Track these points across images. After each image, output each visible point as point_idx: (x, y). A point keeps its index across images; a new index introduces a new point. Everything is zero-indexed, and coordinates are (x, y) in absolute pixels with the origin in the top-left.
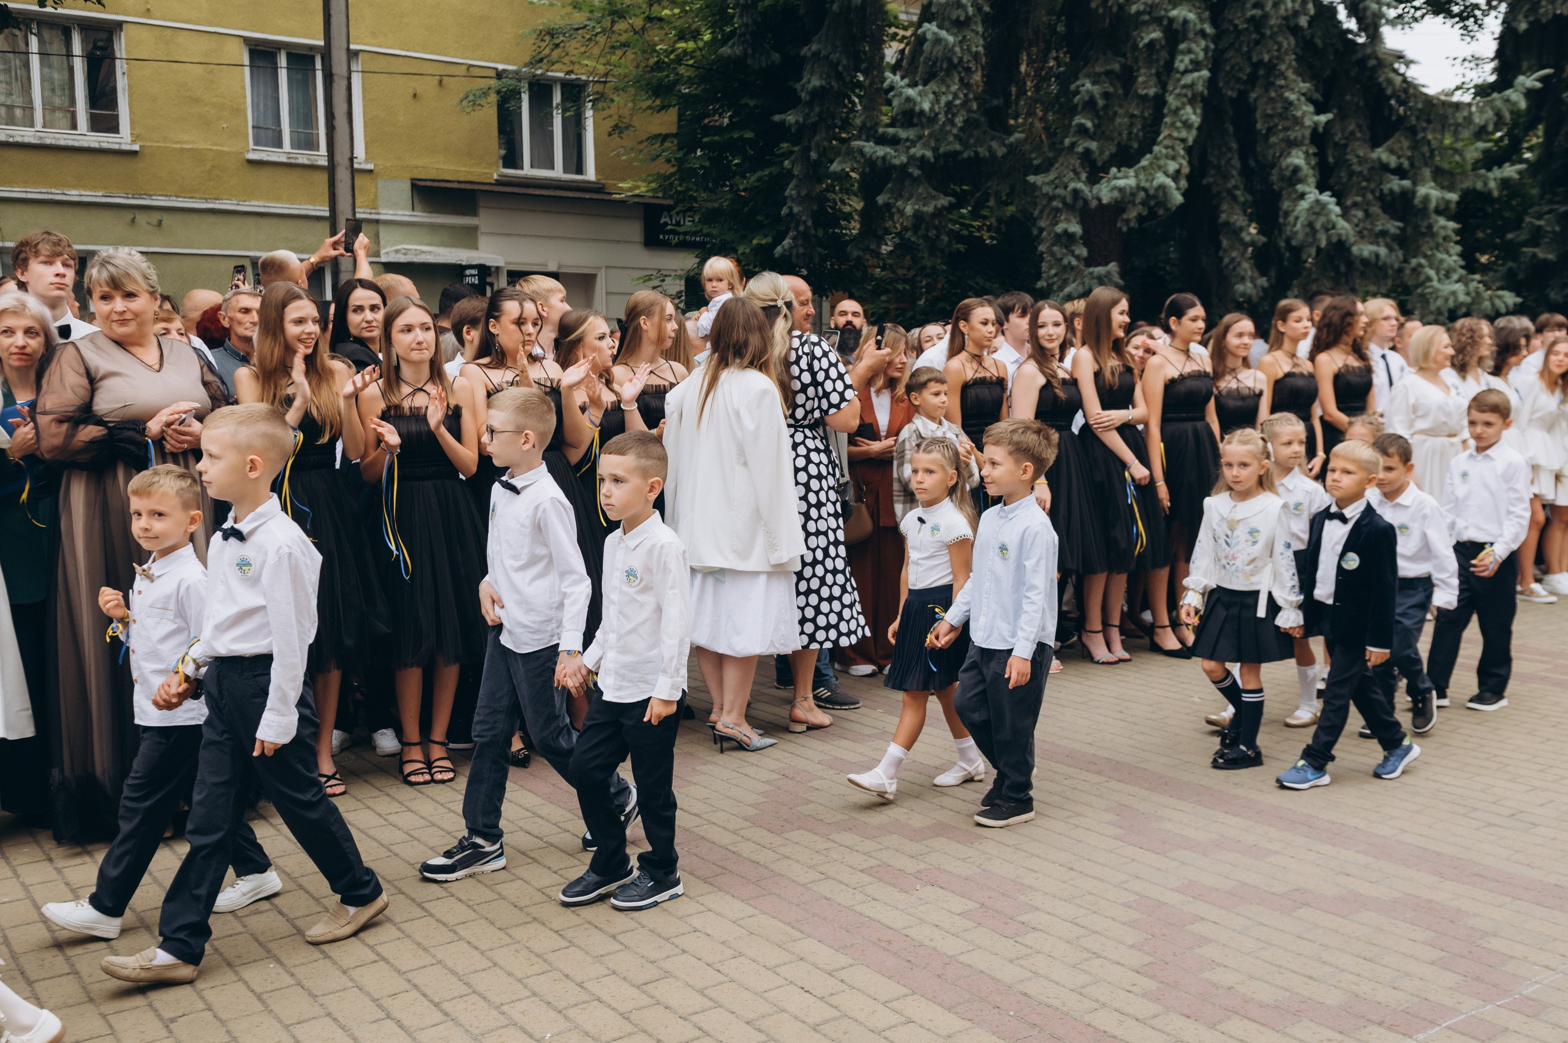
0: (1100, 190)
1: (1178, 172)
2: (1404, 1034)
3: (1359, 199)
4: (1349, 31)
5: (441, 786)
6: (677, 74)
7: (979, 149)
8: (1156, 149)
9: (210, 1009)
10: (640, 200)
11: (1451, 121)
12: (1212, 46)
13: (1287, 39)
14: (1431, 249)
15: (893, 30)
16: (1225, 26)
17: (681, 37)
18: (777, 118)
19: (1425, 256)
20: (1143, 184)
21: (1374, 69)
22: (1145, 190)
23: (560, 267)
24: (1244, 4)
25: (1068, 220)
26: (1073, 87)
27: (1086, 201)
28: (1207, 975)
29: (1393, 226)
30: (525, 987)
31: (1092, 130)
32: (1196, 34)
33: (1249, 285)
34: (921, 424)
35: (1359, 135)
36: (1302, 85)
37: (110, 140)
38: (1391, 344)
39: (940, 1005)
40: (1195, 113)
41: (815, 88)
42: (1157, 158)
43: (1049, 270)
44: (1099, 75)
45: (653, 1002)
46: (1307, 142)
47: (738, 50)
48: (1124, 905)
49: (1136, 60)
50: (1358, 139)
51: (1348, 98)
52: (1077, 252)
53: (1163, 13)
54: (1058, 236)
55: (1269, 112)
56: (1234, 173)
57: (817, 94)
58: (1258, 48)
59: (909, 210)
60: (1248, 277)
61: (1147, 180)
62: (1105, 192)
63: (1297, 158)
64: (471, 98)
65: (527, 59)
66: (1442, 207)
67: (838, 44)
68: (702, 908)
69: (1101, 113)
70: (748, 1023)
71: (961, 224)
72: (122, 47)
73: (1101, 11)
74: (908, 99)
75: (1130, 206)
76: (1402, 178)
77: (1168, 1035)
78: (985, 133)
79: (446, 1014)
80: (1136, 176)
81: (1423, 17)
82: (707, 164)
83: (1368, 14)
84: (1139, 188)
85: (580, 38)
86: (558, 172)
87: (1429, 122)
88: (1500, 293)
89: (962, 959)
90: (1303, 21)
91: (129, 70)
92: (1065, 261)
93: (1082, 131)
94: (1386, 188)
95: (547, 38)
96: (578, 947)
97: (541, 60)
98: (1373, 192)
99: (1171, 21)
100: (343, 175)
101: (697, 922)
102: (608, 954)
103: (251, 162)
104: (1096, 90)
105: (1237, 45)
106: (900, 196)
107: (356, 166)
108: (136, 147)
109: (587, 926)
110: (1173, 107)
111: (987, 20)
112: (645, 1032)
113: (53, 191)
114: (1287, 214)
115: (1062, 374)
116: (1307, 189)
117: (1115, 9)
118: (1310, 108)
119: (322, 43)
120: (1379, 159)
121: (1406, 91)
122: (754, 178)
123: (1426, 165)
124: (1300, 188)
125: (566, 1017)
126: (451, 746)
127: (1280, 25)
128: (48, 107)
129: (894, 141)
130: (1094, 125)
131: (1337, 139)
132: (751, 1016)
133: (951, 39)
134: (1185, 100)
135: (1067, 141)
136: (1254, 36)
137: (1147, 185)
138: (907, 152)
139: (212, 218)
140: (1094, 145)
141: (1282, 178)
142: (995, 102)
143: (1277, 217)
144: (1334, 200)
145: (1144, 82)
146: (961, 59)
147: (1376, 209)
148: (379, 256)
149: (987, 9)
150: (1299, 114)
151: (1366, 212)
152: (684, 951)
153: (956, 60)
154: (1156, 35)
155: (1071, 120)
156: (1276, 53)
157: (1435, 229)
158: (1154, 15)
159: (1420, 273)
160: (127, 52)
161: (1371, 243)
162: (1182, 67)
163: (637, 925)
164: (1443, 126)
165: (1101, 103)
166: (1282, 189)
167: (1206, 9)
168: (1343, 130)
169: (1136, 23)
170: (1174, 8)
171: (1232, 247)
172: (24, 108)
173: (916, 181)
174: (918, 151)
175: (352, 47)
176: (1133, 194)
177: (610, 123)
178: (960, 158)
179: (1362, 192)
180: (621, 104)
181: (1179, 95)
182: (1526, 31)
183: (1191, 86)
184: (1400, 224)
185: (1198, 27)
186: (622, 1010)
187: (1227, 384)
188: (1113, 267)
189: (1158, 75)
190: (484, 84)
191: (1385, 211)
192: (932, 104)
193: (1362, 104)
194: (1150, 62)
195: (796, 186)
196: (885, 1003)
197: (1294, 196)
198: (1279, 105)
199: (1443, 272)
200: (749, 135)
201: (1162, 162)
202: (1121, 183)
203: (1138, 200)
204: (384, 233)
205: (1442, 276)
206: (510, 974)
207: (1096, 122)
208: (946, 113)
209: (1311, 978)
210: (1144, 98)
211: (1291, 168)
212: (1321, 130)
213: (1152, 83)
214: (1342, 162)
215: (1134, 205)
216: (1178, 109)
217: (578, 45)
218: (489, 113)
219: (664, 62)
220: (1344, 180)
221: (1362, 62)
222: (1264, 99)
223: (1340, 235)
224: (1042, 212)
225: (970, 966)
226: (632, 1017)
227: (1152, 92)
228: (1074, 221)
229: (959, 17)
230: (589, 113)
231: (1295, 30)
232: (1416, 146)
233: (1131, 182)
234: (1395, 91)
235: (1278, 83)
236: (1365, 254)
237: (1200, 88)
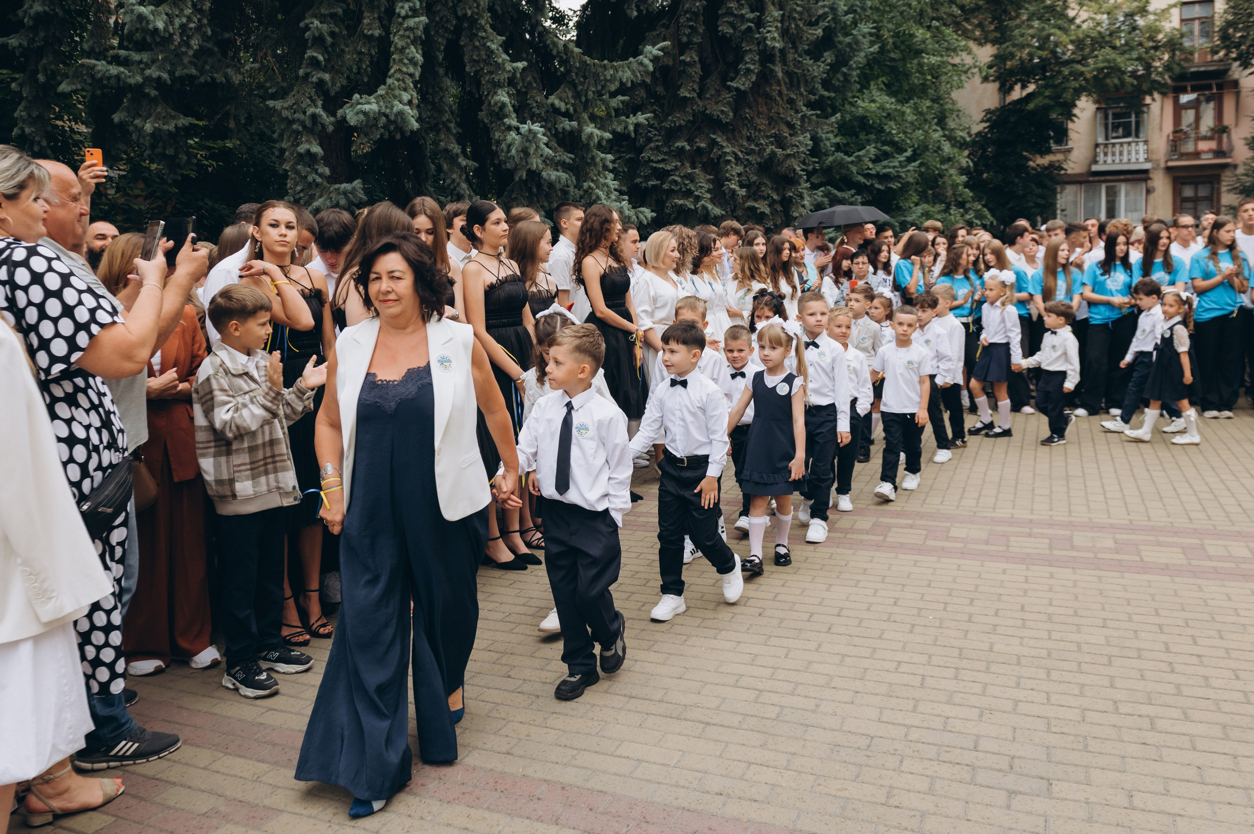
0: (344, 115)
1: (411, 102)
7: (216, 75)
8: (389, 81)
11: (602, 78)
14: (595, 175)
19: (593, 181)
20: (384, 110)
21: (542, 34)
22: (386, 116)
25: (309, 142)
26: (303, 24)
27: (324, 126)
29: (567, 157)
31: (323, 63)
35: (535, 85)
36: (499, 37)
40: (417, 52)
42: (391, 89)
43: (294, 187)
44: (324, 16)
46: (508, 83)
50: (534, 88)
51: (524, 55)
52: (320, 170)
54: (300, 156)
55: (475, 58)
58: (461, 4)
59: (147, 127)
61: (386, 107)
62: (351, 114)
66: (600, 143)
69: (330, 49)
74: (141, 18)
75: (373, 129)
76: (571, 120)
78: (219, 61)
80: (377, 103)
84: (381, 113)
88: (642, 209)
92: (310, 179)
93: (314, 63)
94: (560, 127)
104: (324, 28)
106: (138, 114)
110: (399, 46)
114: (498, 143)
116: (511, 122)
118: (508, 57)
120: (553, 105)
121: (566, 53)
123: (585, 111)
124: (506, 121)
129: (127, 61)
134: (408, 40)
135: (301, 72)
137: (388, 111)
138: (141, 73)
140: (326, 77)
141: (491, 113)
143: (491, 144)
144: (542, 129)
145: (369, 24)
147: (554, 144)
150: (500, 60)
155: (304, 52)
156: (475, 10)
157: (598, 160)
159: (592, 192)
161: (555, 170)
162: (403, 13)
164: (596, 81)
165: (329, 40)
166: (491, 123)
168: (523, 80)
171: (452, 171)
174: (152, 73)
176: (375, 119)
181: (402, 36)
182: (636, 17)
183: (413, 29)
184: (573, 156)
188: (358, 184)
189: (381, 18)
191: (561, 145)
193: (534, 61)
194: (372, 8)
197: (502, 128)
198: (483, 53)
202: (367, 107)
203: (381, 124)
207: (326, 56)
210: (370, 38)
211: (499, 105)
212: (518, 74)
213: (376, 25)
215: (377, 128)
216: (403, 48)
222: (470, 47)
224: (282, 135)
227: (377, 33)
228: (315, 142)
232: (577, 95)
233: (374, 107)
234: (558, 52)
235: (480, 34)
236: (553, 177)
237: (419, 33)
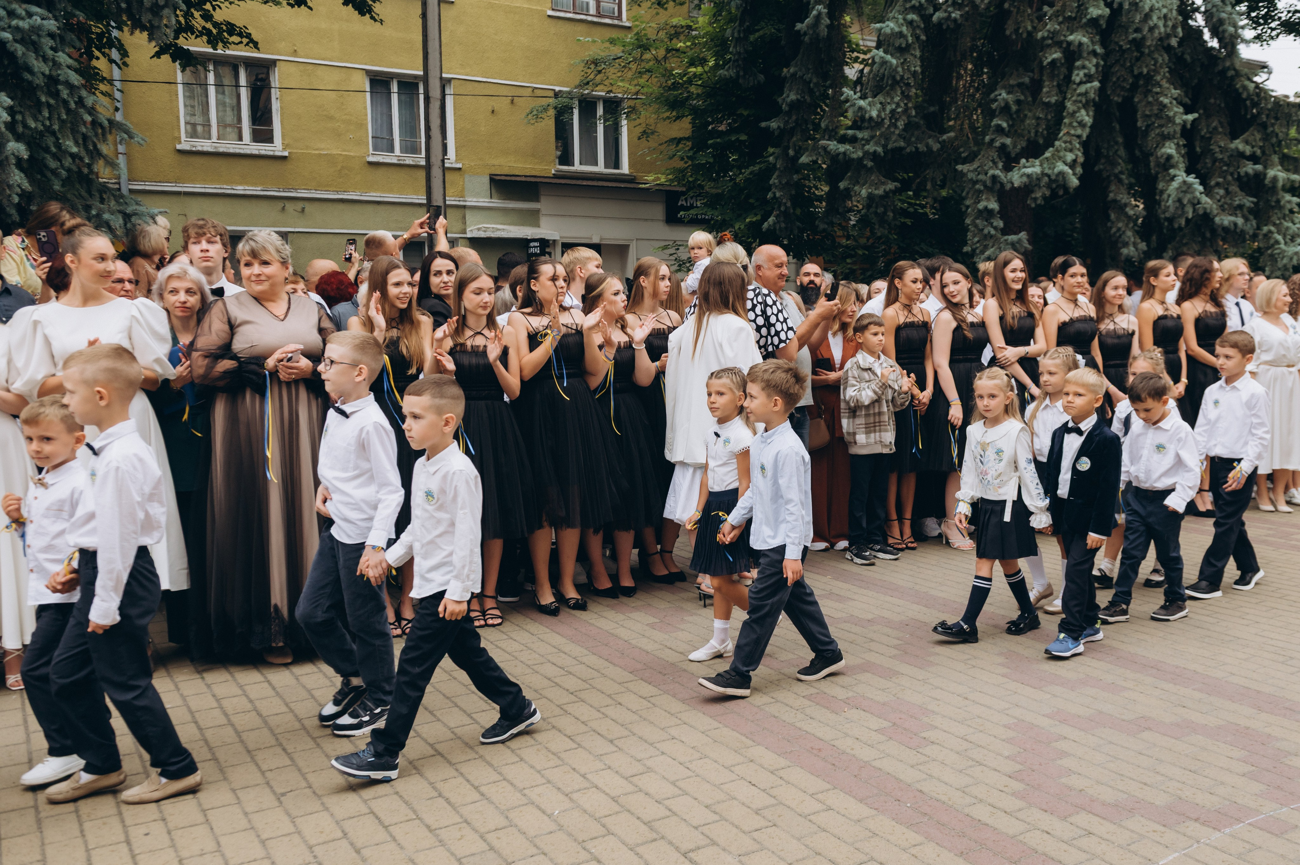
0: (1013, 176)
1: (1075, 161)
2: (1214, 828)
3: (1221, 180)
4: (1212, 48)
5: (492, 629)
6: (689, 92)
7: (919, 145)
8: (1057, 143)
9: (310, 787)
10: (661, 188)
11: (1295, 118)
12: (1102, 63)
13: (1162, 56)
14: (1279, 219)
15: (855, 54)
16: (1112, 46)
17: (692, 63)
18: (763, 124)
19: (1274, 225)
20: (1046, 171)
21: (1232, 78)
22: (1049, 176)
23: (601, 239)
24: (1127, 29)
25: (988, 199)
26: (992, 96)
27: (1002, 184)
28: (1064, 780)
29: (1249, 201)
30: (543, 776)
31: (1007, 129)
32: (1089, 53)
33: (1132, 248)
34: (862, 358)
35: (1220, 130)
36: (1173, 91)
37: (267, 148)
38: (1242, 294)
39: (854, 797)
40: (1088, 115)
41: (792, 101)
42: (1058, 151)
43: (973, 238)
44: (1012, 86)
45: (636, 789)
46: (1179, 135)
47: (732, 73)
48: (1005, 726)
49: (1041, 74)
50: (1220, 133)
51: (1212, 101)
52: (995, 224)
53: (1062, 38)
54: (980, 211)
55: (1147, 113)
56: (1120, 161)
57: (794, 105)
58: (1139, 64)
59: (864, 193)
60: (1131, 243)
61: (1050, 168)
62: (1016, 178)
63: (1170, 149)
64: (535, 113)
65: (577, 82)
66: (1288, 185)
67: (810, 67)
68: (679, 722)
69: (1015, 116)
70: (706, 807)
71: (909, 203)
72: (276, 79)
73: (1014, 37)
74: (860, 108)
75: (1036, 188)
76: (1255, 164)
77: (1029, 824)
78: (923, 133)
79: (483, 795)
80: (1041, 165)
81: (1278, 36)
82: (711, 160)
83: (1227, 35)
84: (1043, 174)
85: (617, 65)
86: (601, 168)
87: (1277, 119)
89: (874, 763)
90: (1174, 42)
91: (281, 96)
92: (986, 231)
93: (999, 129)
94: (1242, 171)
95: (592, 66)
96: (584, 748)
97: (588, 83)
98: (1232, 174)
99: (1069, 44)
100: (436, 172)
101: (673, 732)
102: (606, 754)
103: (370, 163)
104: (1010, 98)
105: (1122, 62)
106: (858, 183)
107: (446, 165)
108: (286, 154)
109: (592, 733)
110: (1071, 111)
111: (924, 46)
112: (629, 811)
113: (225, 186)
114: (1162, 192)
115: (970, 319)
116: (1178, 172)
117: (1025, 35)
118: (1181, 110)
119: (421, 73)
120: (1237, 148)
121: (1258, 95)
122: (748, 171)
123: (1275, 152)
124: (1172, 171)
125: (570, 799)
126: (501, 599)
127: (1156, 45)
128: (222, 124)
129: (853, 140)
130: (1008, 125)
131: (1203, 133)
132: (709, 802)
133: (894, 61)
134: (1080, 105)
135: (987, 138)
136: (1135, 54)
137: (1050, 172)
138: (863, 149)
139: (341, 206)
140: (1008, 141)
141: (1158, 165)
142: (932, 109)
143: (1155, 194)
144: (1197, 180)
145: (1048, 92)
146: (902, 77)
147: (1234, 188)
148: (465, 233)
149: (923, 38)
150: (1171, 114)
151: (1227, 190)
152: (663, 753)
153: (898, 78)
154: (1057, 55)
155: (991, 121)
156: (1153, 67)
157: (1282, 203)
158: (1055, 39)
159: (1270, 238)
160: (280, 82)
161: (1231, 215)
162: (1078, 80)
163: (629, 733)
164: (1288, 122)
165: (1014, 108)
166: (1157, 173)
167: (1097, 34)
168: (1208, 126)
169: (1042, 46)
170: (1071, 34)
171: (1118, 220)
172: (203, 125)
173: (869, 170)
174: (871, 148)
175: (444, 75)
176: (1038, 179)
177: (640, 130)
178: (903, 152)
179: (1223, 174)
180: (648, 116)
181: (1075, 101)
183: (1086, 93)
184: (1255, 200)
185: (1091, 48)
186: (613, 795)
187: (1107, 326)
188: (1023, 235)
189: (1059, 86)
190: (545, 102)
191: (1242, 189)
192: (879, 111)
193: (1223, 105)
194: (1052, 77)
195: (778, 177)
196: (812, 795)
197: (1168, 178)
198: (1155, 108)
199: (1289, 237)
200: (743, 137)
201: (1062, 154)
202: (1029, 171)
203: (1043, 184)
204: (469, 215)
205: (1287, 240)
206: (532, 767)
207: (1011, 123)
208: (890, 119)
209: (1145, 784)
210: (1048, 104)
211: (1165, 156)
212: (1189, 126)
213: (1054, 93)
214: (1207, 151)
215: (1040, 187)
216: (1075, 112)
217: (616, 71)
218: (549, 124)
219: (679, 83)
220: (1209, 165)
221: (1223, 72)
222: (1144, 103)
223: (1205, 209)
224: (968, 193)
225: (880, 769)
226: (620, 800)
227: (1053, 100)
228: (992, 200)
229: (901, 44)
230: (624, 122)
231: (1168, 49)
232: (1266, 137)
233: (1037, 170)
234: (1249, 95)
235: (1155, 90)
236: (1226, 223)
237: (1092, 96)
